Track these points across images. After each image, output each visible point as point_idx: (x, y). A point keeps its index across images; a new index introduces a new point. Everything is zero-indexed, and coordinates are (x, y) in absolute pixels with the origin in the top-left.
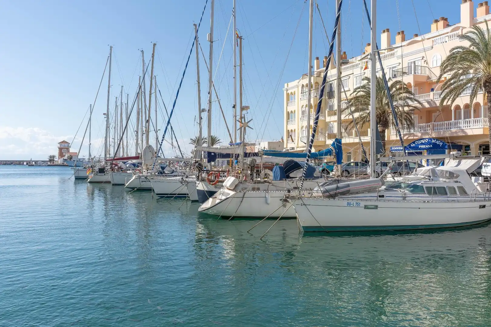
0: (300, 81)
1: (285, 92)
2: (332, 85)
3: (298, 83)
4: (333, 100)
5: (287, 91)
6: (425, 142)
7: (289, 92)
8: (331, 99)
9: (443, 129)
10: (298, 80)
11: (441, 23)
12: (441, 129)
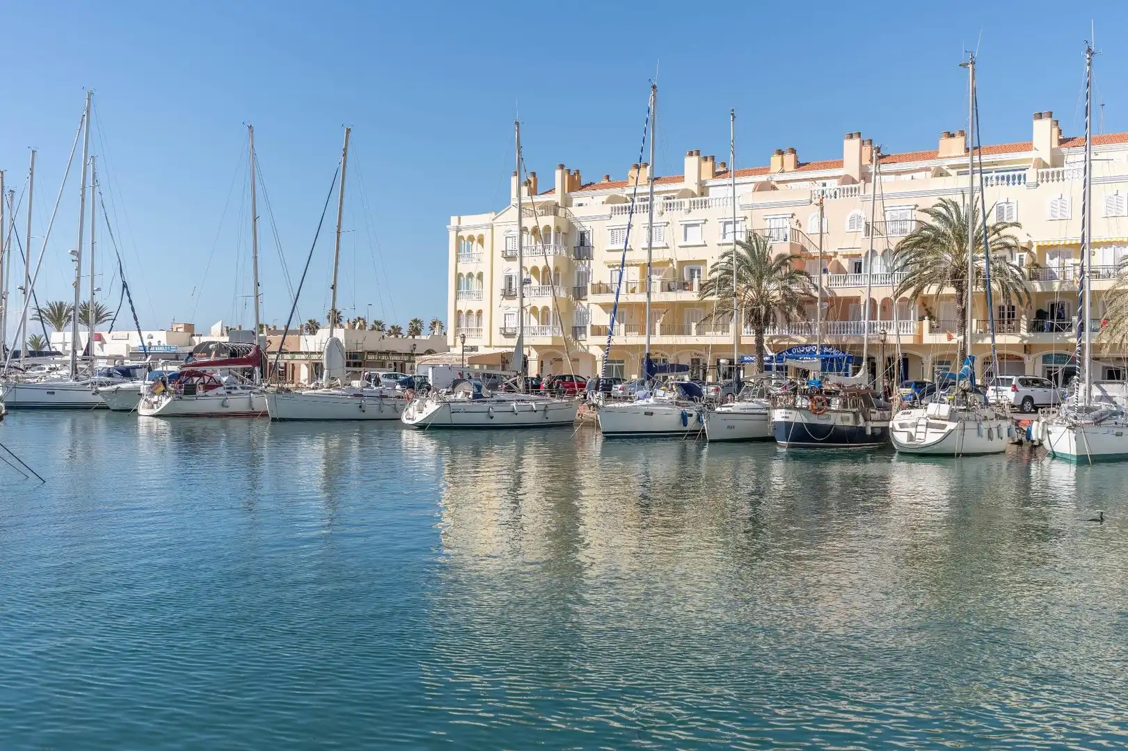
0: (496, 218)
1: (452, 236)
2: (586, 236)
3: (493, 220)
4: (589, 263)
5: (457, 232)
6: (811, 350)
7: (465, 234)
8: (583, 261)
9: (847, 332)
10: (493, 215)
11: (789, 159)
12: (844, 332)
